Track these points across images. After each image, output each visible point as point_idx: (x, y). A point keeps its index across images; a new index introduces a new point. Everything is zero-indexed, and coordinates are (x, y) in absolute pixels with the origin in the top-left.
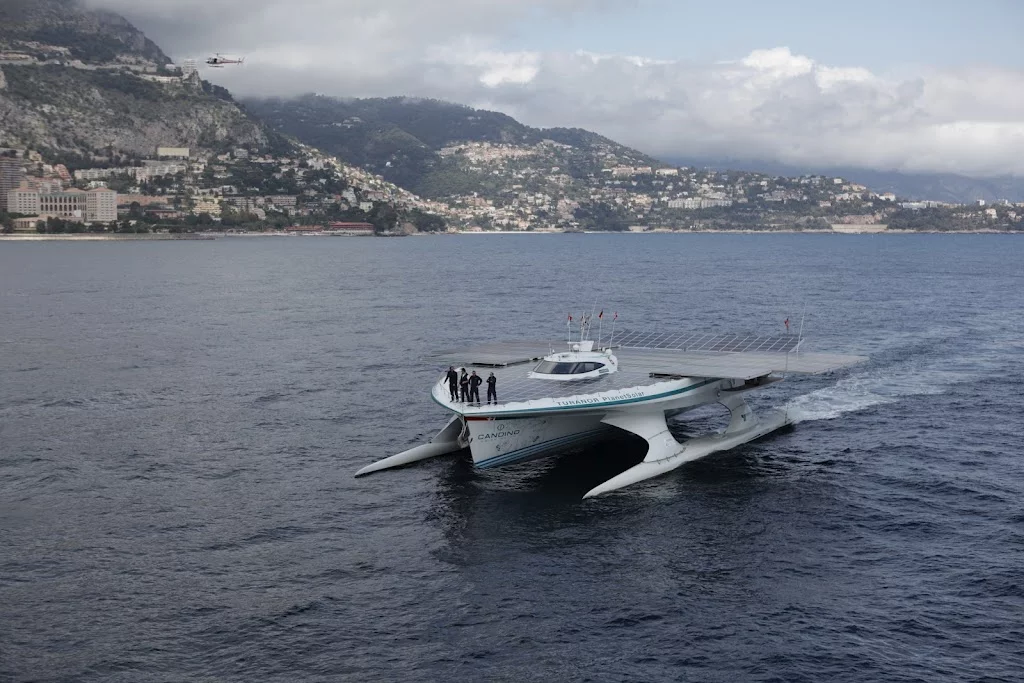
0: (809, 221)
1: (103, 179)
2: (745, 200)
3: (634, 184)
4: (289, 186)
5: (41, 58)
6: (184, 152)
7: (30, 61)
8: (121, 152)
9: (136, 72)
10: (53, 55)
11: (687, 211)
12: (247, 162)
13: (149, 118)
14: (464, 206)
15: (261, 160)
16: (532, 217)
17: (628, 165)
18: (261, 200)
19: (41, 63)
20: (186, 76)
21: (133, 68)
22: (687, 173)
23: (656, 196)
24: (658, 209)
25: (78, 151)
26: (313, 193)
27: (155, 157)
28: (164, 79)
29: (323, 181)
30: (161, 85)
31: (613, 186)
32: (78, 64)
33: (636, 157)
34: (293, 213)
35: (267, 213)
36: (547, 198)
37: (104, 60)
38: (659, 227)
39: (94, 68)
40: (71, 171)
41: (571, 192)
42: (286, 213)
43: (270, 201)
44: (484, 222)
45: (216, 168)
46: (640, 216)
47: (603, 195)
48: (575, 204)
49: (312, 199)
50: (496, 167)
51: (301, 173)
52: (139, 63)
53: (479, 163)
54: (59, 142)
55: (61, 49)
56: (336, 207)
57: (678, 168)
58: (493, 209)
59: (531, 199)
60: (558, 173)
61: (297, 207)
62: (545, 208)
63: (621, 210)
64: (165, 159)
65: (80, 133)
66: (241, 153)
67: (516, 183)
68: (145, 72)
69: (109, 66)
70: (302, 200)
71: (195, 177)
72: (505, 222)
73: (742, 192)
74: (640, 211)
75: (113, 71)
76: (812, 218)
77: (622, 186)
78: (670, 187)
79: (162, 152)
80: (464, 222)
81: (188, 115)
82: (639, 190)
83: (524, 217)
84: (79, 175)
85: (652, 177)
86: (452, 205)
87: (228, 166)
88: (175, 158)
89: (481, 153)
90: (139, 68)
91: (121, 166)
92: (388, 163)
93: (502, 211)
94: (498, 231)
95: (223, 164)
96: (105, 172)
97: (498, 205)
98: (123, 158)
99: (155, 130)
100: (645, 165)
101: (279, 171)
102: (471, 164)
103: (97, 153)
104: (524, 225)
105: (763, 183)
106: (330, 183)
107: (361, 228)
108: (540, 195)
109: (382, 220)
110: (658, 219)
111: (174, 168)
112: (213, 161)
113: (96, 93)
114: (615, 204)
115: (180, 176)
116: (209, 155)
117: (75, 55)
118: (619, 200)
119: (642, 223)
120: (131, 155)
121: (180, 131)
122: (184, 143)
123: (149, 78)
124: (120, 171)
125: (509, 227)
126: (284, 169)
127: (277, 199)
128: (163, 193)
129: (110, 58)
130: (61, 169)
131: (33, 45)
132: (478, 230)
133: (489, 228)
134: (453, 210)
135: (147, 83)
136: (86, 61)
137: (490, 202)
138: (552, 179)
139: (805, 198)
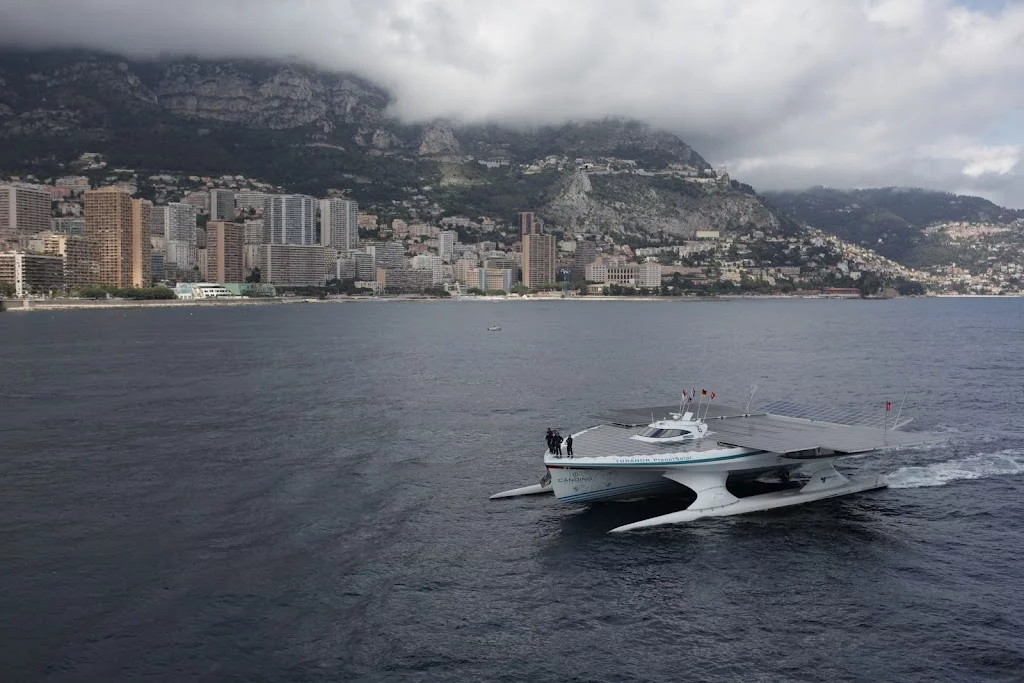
1: (656, 255)
4: (795, 260)
5: (616, 169)
6: (715, 234)
7: (608, 171)
8: (670, 235)
9: (683, 176)
10: (624, 166)
12: (763, 241)
13: (690, 210)
14: (943, 274)
15: (774, 240)
16: (1004, 284)
18: (772, 271)
19: (616, 173)
20: (719, 178)
21: (681, 173)
25: (639, 235)
26: (813, 265)
27: (694, 238)
28: (703, 180)
29: (822, 255)
30: (700, 185)
32: (641, 171)
34: (797, 280)
35: (777, 280)
36: (1019, 267)
37: (661, 167)
39: (652, 174)
40: (633, 249)
42: (791, 281)
43: (779, 271)
44: (960, 287)
45: (739, 246)
49: (812, 270)
50: (973, 242)
51: (804, 249)
52: (685, 169)
53: (959, 239)
54: (626, 229)
55: (630, 162)
56: (832, 275)
58: (969, 276)
59: (1004, 268)
61: (800, 276)
62: (1017, 276)
64: (702, 240)
65: (642, 222)
66: (759, 234)
67: (991, 255)
68: (689, 176)
69: (663, 172)
70: (805, 270)
71: (723, 253)
72: (979, 287)
75: (666, 176)
79: (700, 234)
80: (943, 287)
81: (719, 207)
83: (997, 283)
84: (638, 252)
86: (933, 273)
87: (748, 244)
88: (709, 239)
89: (960, 231)
90: (685, 173)
91: (669, 245)
92: (880, 240)
93: (977, 278)
94: (973, 295)
95: (744, 243)
96: (657, 250)
97: (974, 274)
98: (671, 239)
99: (694, 218)
101: (788, 248)
102: (952, 240)
103: (652, 236)
104: (997, 290)
106: (828, 256)
107: (850, 292)
108: (1012, 265)
109: (868, 286)
111: (707, 247)
112: (738, 241)
113: (653, 193)
115: (712, 252)
116: (734, 236)
117: (640, 165)
120: (677, 237)
121: (713, 218)
122: (715, 227)
123: (692, 180)
124: (668, 249)
125: (983, 292)
126: (792, 247)
127: (785, 269)
128: (699, 265)
129: (664, 166)
130: (626, 248)
131: (611, 160)
132: (955, 294)
133: (965, 292)
134: (934, 278)
135: (691, 184)
136: (647, 168)
137: (967, 271)
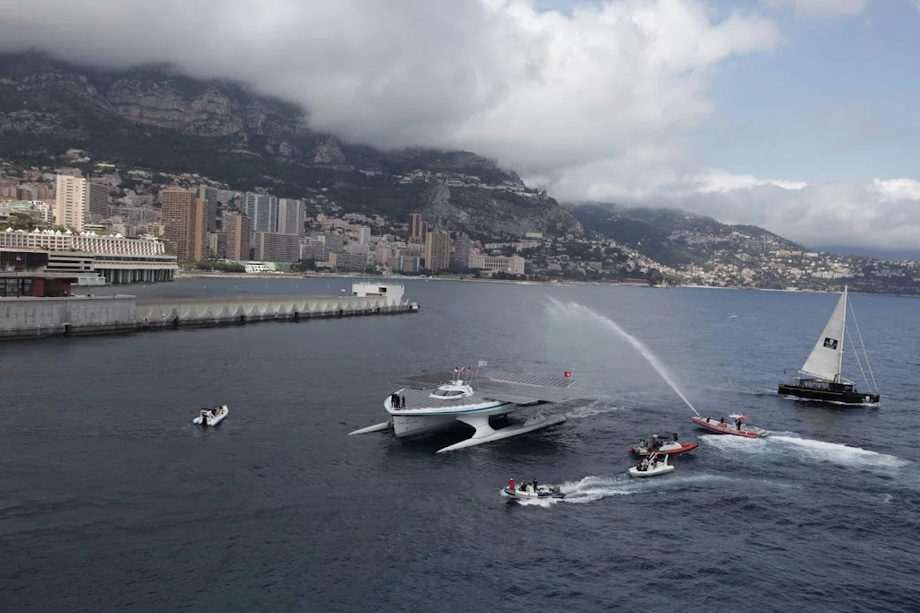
0: (905, 289)
1: (499, 249)
2: (863, 275)
3: (790, 261)
4: (597, 256)
5: (467, 183)
6: (539, 235)
7: (461, 184)
8: (508, 234)
9: (514, 191)
10: (473, 181)
11: (825, 280)
12: (573, 242)
13: (522, 216)
14: (685, 270)
15: (581, 241)
16: (728, 279)
17: (786, 249)
18: (583, 264)
19: (466, 186)
20: (540, 193)
21: (512, 188)
22: (824, 256)
23: (804, 269)
24: (805, 277)
25: (485, 234)
26: (611, 261)
27: (525, 238)
28: (529, 195)
29: (616, 254)
30: (527, 198)
31: (776, 262)
32: (484, 186)
33: (791, 245)
34: (601, 271)
35: (587, 271)
36: (735, 267)
37: (497, 184)
38: (806, 288)
39: (493, 188)
40: (483, 244)
41: (751, 265)
42: (597, 272)
43: (587, 264)
44: (698, 280)
45: (557, 245)
46: (793, 281)
47: (770, 267)
48: (753, 273)
49: (610, 264)
50: (704, 248)
51: (603, 249)
52: (514, 185)
53: (694, 245)
54: (476, 228)
55: (475, 178)
56: (624, 268)
57: (818, 253)
58: (703, 273)
59: (725, 268)
60: (742, 253)
61: (603, 268)
62: (734, 273)
63: (782, 277)
64: (530, 238)
65: (487, 224)
66: (570, 237)
67: (717, 258)
68: (518, 191)
69: (500, 187)
70: (605, 265)
71: (547, 249)
72: (711, 281)
73: (860, 269)
74: (794, 278)
75: (502, 190)
76: (908, 288)
77: (782, 262)
78: (813, 264)
79: (529, 235)
80: (687, 279)
81: (542, 215)
82: (793, 265)
83: (723, 279)
84: (487, 246)
85: (802, 257)
86: (678, 269)
87: (563, 243)
88: (535, 239)
89: (695, 239)
90: (515, 189)
91: (508, 242)
92: (639, 243)
93: (708, 274)
94: (707, 286)
95: (561, 243)
96: (501, 245)
97: (706, 271)
98: (509, 237)
99: (525, 222)
100: (796, 250)
101: (591, 247)
102: (689, 245)
103: (495, 234)
104: (723, 283)
105: (875, 264)
106: (620, 255)
107: (643, 282)
108: (731, 266)
109: (652, 278)
110: (805, 284)
111: (535, 244)
112: (555, 241)
113: (495, 202)
114: (778, 273)
115: (538, 249)
116: (553, 237)
117: (483, 181)
118: (780, 271)
119: (795, 285)
120: (512, 236)
121: (537, 223)
122: (539, 230)
123: (521, 194)
124: (507, 245)
125: (713, 284)
126: (594, 247)
127: (591, 263)
128: (531, 257)
129: (500, 183)
130: (478, 242)
131: (462, 175)
132: (695, 285)
133: (701, 284)
134: (679, 273)
135: (520, 197)
136: (488, 185)
137: (701, 269)
138: (738, 256)
139: (904, 275)
